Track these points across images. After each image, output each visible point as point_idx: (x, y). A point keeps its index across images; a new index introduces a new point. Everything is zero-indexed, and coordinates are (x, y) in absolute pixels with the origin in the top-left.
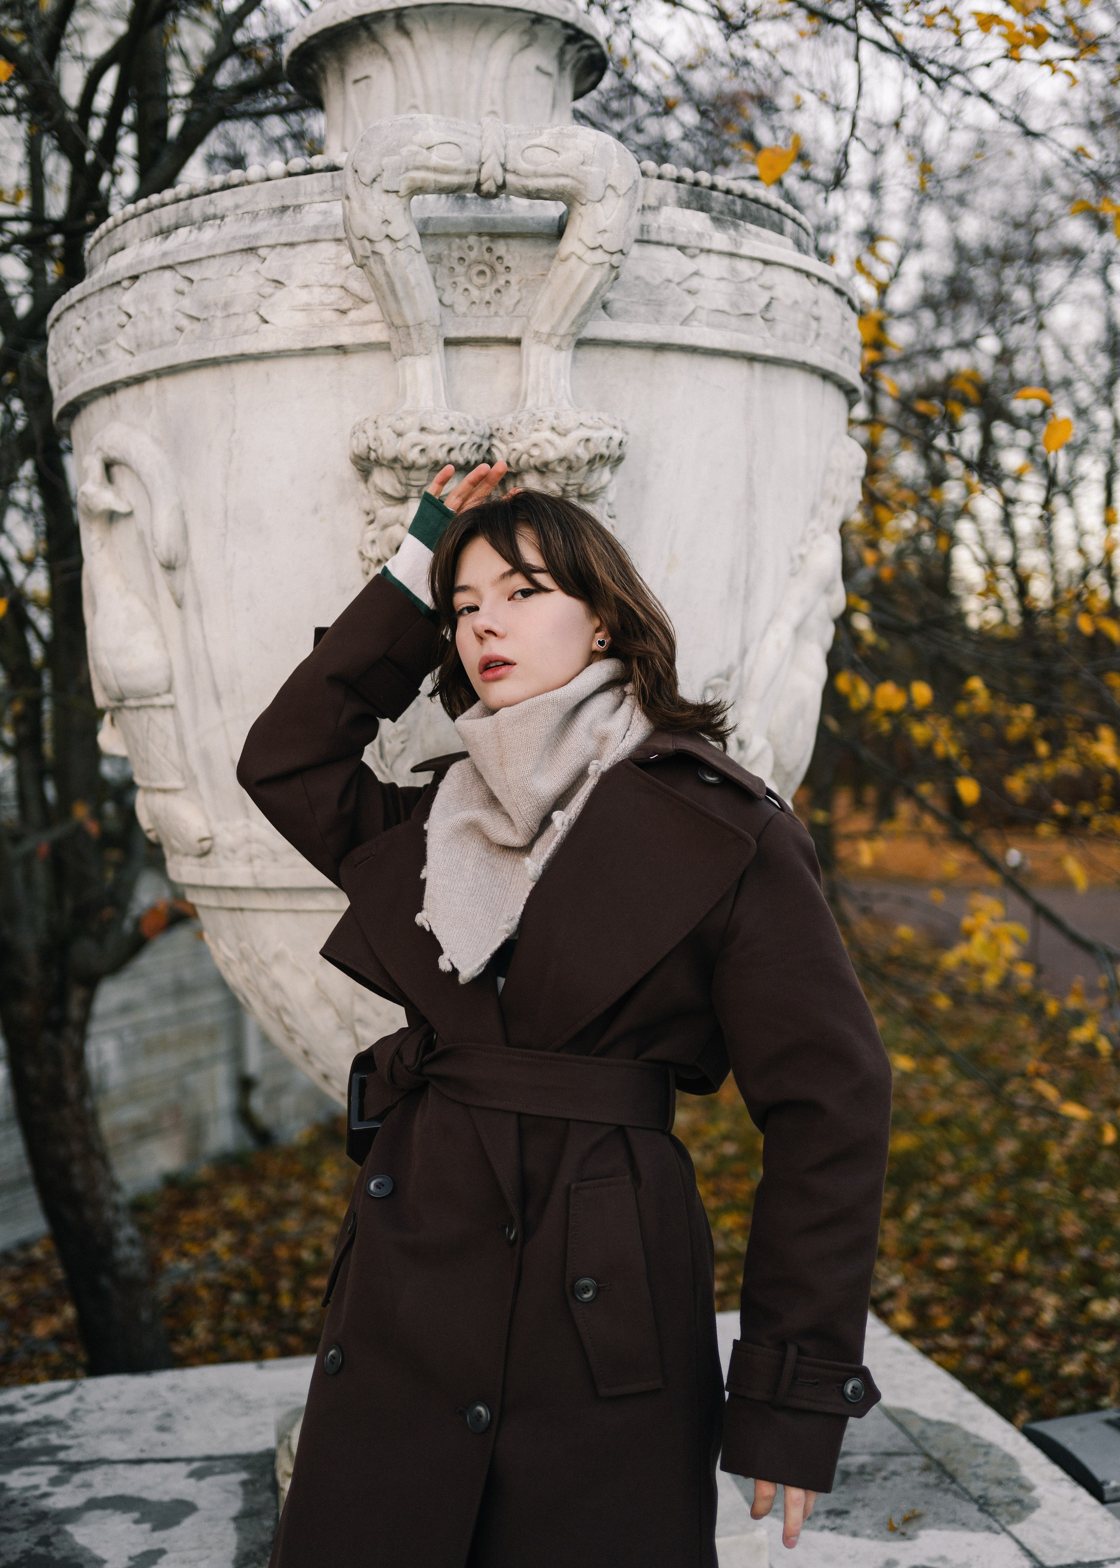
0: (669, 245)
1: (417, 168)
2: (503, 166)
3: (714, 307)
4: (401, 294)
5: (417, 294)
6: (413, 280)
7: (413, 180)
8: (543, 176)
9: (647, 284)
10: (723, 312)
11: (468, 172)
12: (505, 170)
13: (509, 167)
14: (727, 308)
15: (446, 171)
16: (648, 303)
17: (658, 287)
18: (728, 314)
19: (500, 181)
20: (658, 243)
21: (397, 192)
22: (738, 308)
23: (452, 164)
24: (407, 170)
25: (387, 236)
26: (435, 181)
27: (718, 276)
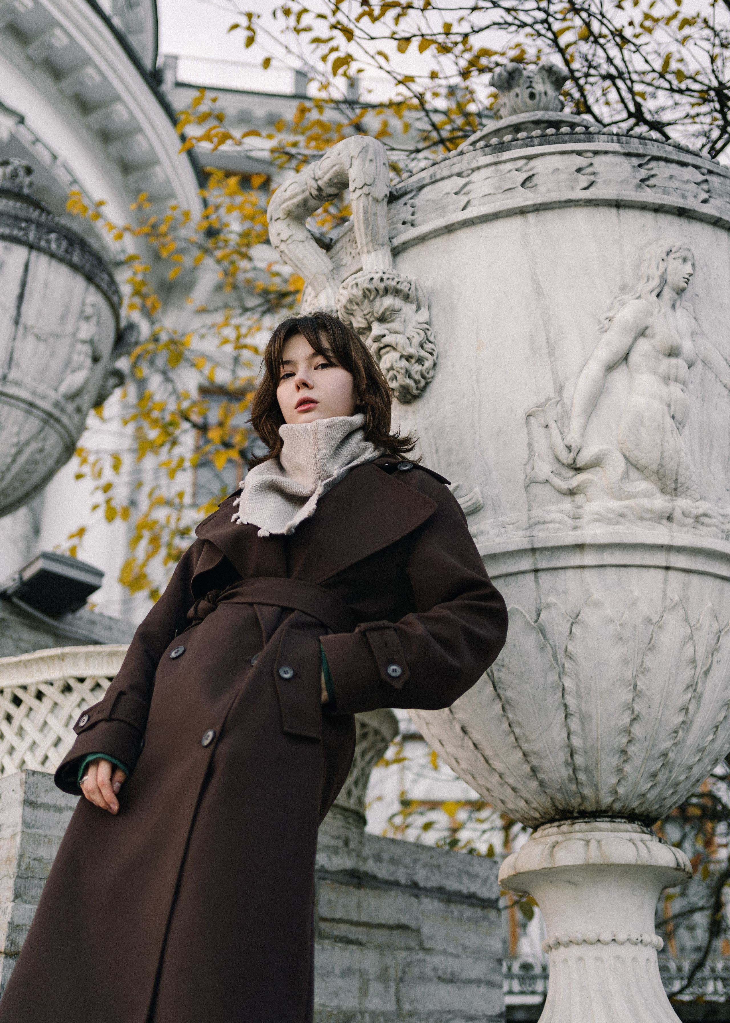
0: (449, 177)
1: (283, 203)
2: (314, 179)
3: (482, 194)
4: (299, 265)
5: (305, 261)
6: (301, 256)
7: (284, 209)
8: (328, 171)
9: (433, 201)
10: (489, 194)
11: (304, 191)
12: (316, 180)
13: (317, 178)
14: (492, 191)
15: (294, 196)
16: (436, 210)
17: (441, 199)
18: (494, 194)
19: (316, 187)
20: (443, 179)
21: (279, 218)
22: (501, 188)
23: (295, 192)
24: (280, 206)
25: (282, 241)
26: (292, 204)
27: (484, 178)
